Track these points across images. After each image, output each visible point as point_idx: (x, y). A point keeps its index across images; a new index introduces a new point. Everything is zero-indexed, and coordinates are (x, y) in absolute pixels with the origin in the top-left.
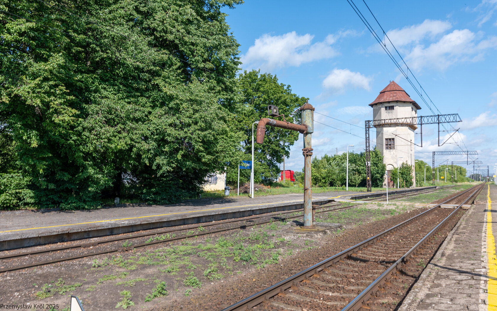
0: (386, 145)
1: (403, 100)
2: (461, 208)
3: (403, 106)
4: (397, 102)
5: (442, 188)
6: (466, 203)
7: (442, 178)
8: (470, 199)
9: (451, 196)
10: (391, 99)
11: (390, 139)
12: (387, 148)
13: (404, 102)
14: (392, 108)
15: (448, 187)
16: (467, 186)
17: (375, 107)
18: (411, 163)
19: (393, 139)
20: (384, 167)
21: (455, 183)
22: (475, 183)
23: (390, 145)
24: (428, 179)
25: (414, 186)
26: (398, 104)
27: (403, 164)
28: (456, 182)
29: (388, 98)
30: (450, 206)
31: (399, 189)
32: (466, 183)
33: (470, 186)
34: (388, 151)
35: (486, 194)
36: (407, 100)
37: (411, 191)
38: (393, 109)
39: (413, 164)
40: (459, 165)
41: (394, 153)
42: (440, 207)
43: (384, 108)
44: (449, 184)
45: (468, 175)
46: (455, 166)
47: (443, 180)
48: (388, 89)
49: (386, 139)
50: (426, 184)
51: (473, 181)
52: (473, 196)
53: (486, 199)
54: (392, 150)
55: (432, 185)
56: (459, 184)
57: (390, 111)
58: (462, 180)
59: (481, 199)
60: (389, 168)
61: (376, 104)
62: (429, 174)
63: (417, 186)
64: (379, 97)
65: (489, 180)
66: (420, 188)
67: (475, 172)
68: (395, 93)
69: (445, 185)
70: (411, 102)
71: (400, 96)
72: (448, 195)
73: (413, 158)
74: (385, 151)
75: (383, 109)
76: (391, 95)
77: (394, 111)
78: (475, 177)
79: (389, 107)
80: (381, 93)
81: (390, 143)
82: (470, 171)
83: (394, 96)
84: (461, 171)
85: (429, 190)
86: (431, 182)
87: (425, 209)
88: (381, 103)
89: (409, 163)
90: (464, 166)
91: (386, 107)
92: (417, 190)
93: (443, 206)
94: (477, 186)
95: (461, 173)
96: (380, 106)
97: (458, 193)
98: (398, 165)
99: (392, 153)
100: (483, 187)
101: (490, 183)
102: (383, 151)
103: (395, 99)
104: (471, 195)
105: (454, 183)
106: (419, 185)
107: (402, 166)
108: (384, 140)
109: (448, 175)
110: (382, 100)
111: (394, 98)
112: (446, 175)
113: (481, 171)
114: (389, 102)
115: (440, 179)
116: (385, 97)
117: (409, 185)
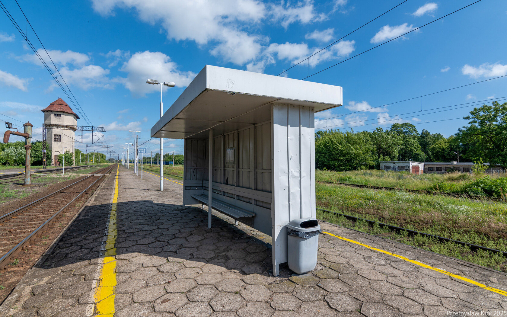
0: (54, 139)
1: (68, 111)
2: (104, 175)
3: (68, 116)
5: (91, 166)
6: (107, 173)
7: (91, 160)
8: (109, 172)
9: (98, 171)
10: (59, 110)
11: (57, 135)
12: (55, 141)
13: (69, 113)
14: (60, 115)
15: (95, 166)
16: (107, 165)
17: (46, 113)
18: (72, 151)
19: (60, 135)
20: (51, 152)
21: (99, 164)
22: (111, 164)
23: (58, 139)
24: (82, 161)
25: (74, 165)
26: (64, 113)
27: (66, 151)
29: (57, 109)
30: (99, 175)
31: (64, 167)
32: (106, 164)
33: (108, 165)
35: (117, 169)
36: (71, 112)
37: (73, 168)
39: (74, 152)
40: (102, 153)
41: (60, 144)
42: (94, 175)
44: (96, 164)
45: (107, 159)
46: (99, 154)
48: (57, 103)
49: (55, 135)
50: (81, 164)
51: (109, 163)
52: (110, 170)
53: (116, 171)
54: (59, 142)
55: (85, 164)
56: (102, 164)
57: (58, 117)
58: (104, 162)
59: (114, 171)
60: (55, 153)
61: (47, 111)
62: (83, 158)
63: (75, 165)
64: (49, 107)
65: (119, 162)
66: (78, 166)
67: (111, 157)
68: (62, 106)
69: (93, 165)
70: (73, 114)
71: (65, 109)
72: (96, 170)
73: (74, 148)
74: (53, 142)
75: (53, 116)
76: (59, 107)
77: (61, 118)
78: (111, 160)
79: (58, 115)
82: (108, 156)
83: (61, 108)
84: (103, 157)
85: (84, 168)
86: (85, 163)
87: (86, 176)
88: (51, 111)
90: (105, 154)
91: (55, 115)
92: (76, 168)
93: (95, 175)
94: (112, 165)
95: (102, 158)
96: (51, 113)
97: (102, 169)
98: (63, 153)
100: (115, 166)
101: (119, 163)
102: (52, 142)
104: (109, 170)
107: (66, 153)
108: (53, 136)
109: (95, 158)
110: (52, 109)
111: (62, 109)
113: (115, 156)
114: (57, 112)
115: (90, 161)
116: (55, 108)
117: (70, 164)
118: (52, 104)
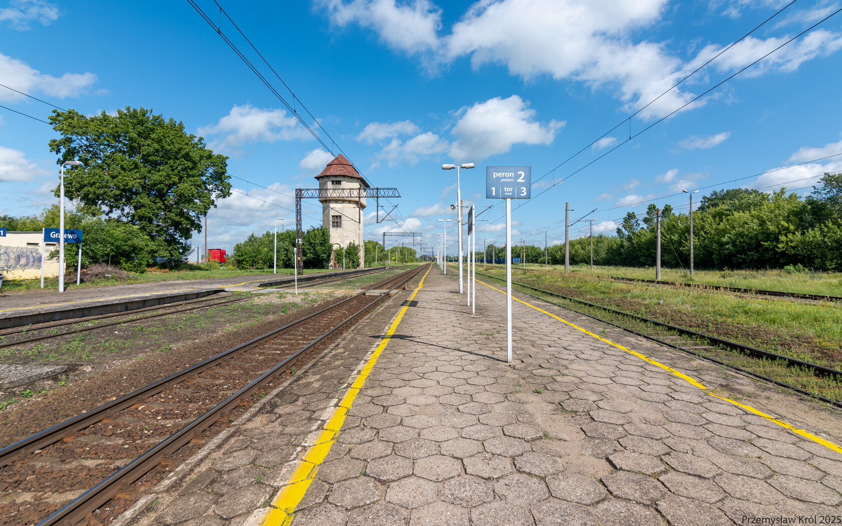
0: (333, 222)
1: (351, 175)
2: (387, 294)
3: (351, 182)
4: (344, 176)
6: (397, 288)
7: (393, 258)
10: (338, 173)
11: (337, 216)
12: (333, 226)
13: (352, 177)
15: (396, 268)
16: (414, 266)
17: (322, 181)
18: (359, 242)
19: (340, 217)
20: (331, 246)
22: (421, 264)
23: (337, 223)
24: (381, 259)
25: (362, 267)
26: (345, 178)
27: (350, 243)
28: (406, 262)
29: (335, 172)
30: (378, 292)
31: (344, 271)
32: (415, 263)
33: (417, 266)
34: (335, 229)
36: (356, 175)
37: (358, 272)
38: (340, 184)
39: (362, 244)
40: (409, 247)
41: (341, 232)
42: (364, 293)
43: (331, 183)
44: (399, 264)
45: (418, 256)
46: (405, 248)
47: (395, 260)
48: (336, 162)
49: (333, 216)
50: (376, 264)
51: (420, 262)
54: (338, 228)
55: (382, 265)
56: (408, 264)
57: (337, 186)
58: (412, 261)
60: (335, 247)
61: (322, 177)
62: (380, 255)
63: (365, 267)
64: (326, 170)
65: (432, 261)
66: (369, 268)
67: (424, 253)
68: (343, 167)
69: (395, 265)
70: (359, 179)
71: (348, 171)
73: (361, 238)
74: (331, 229)
76: (339, 169)
77: (341, 186)
78: (424, 258)
79: (336, 181)
80: (328, 166)
81: (337, 221)
82: (419, 252)
83: (341, 170)
84: (412, 253)
86: (382, 262)
88: (328, 176)
89: (357, 243)
90: (413, 248)
91: (333, 182)
92: (365, 271)
94: (422, 266)
96: (327, 180)
98: (345, 246)
99: (339, 231)
100: (425, 267)
101: (432, 263)
102: (329, 229)
103: (342, 173)
105: (405, 263)
106: (368, 266)
107: (350, 246)
108: (331, 218)
109: (400, 256)
110: (328, 174)
112: (398, 255)
113: (429, 252)
114: (336, 176)
115: (391, 260)
116: (332, 170)
117: (356, 266)
118: (329, 165)
